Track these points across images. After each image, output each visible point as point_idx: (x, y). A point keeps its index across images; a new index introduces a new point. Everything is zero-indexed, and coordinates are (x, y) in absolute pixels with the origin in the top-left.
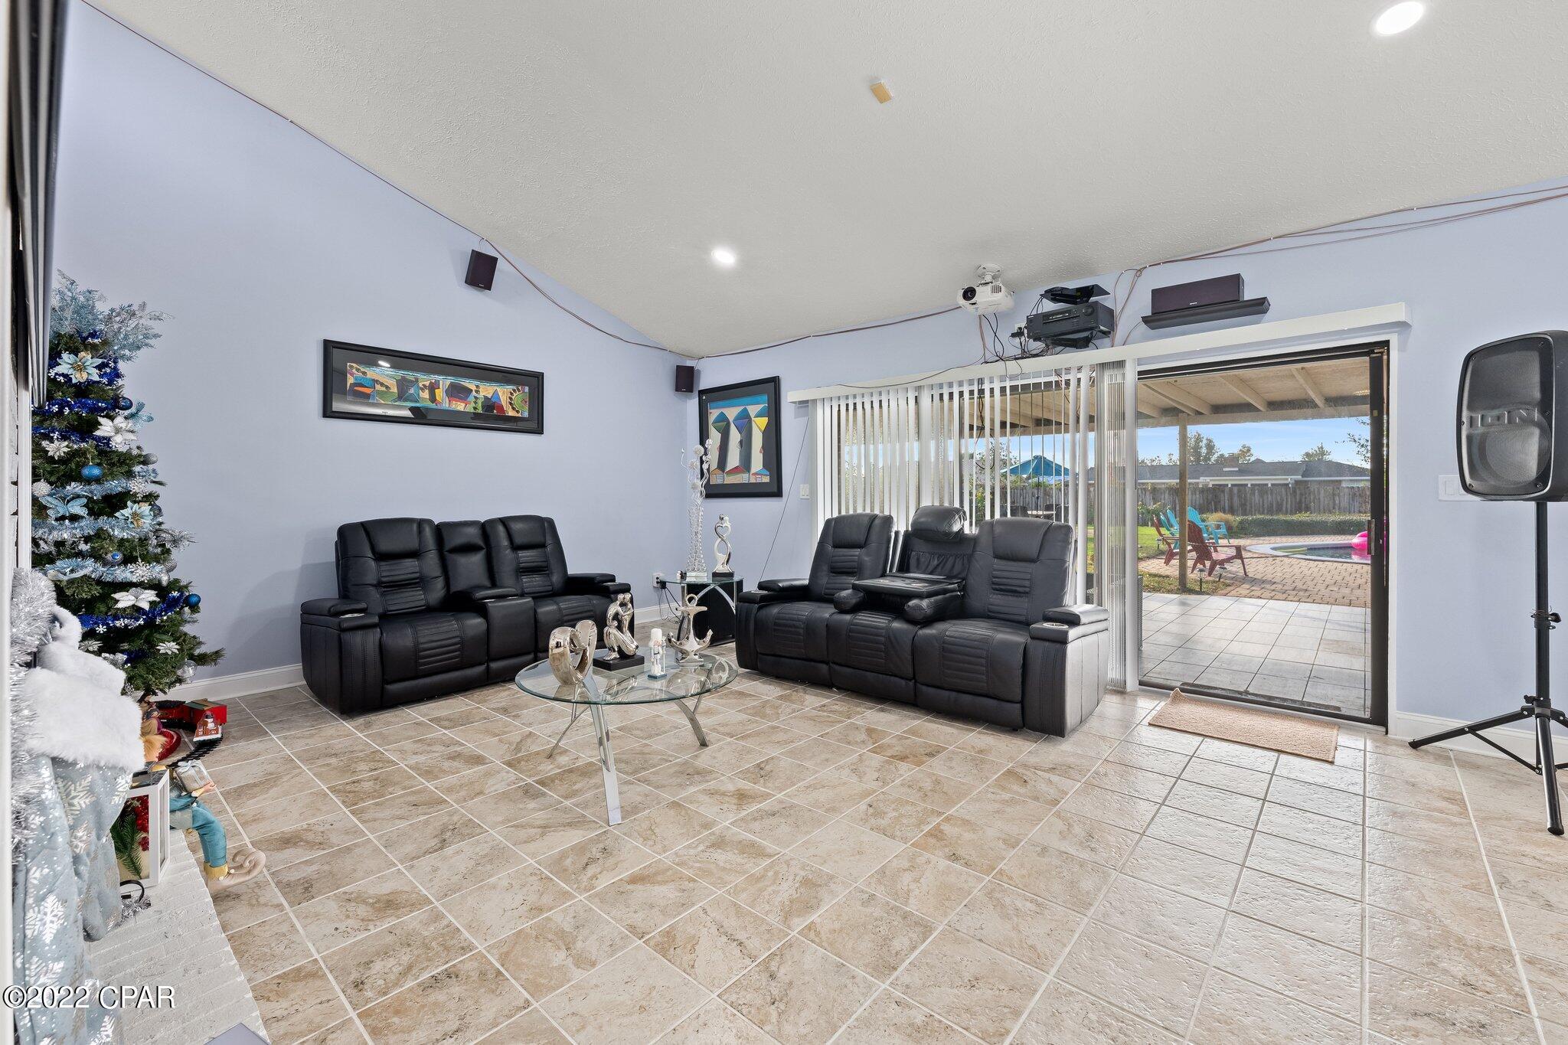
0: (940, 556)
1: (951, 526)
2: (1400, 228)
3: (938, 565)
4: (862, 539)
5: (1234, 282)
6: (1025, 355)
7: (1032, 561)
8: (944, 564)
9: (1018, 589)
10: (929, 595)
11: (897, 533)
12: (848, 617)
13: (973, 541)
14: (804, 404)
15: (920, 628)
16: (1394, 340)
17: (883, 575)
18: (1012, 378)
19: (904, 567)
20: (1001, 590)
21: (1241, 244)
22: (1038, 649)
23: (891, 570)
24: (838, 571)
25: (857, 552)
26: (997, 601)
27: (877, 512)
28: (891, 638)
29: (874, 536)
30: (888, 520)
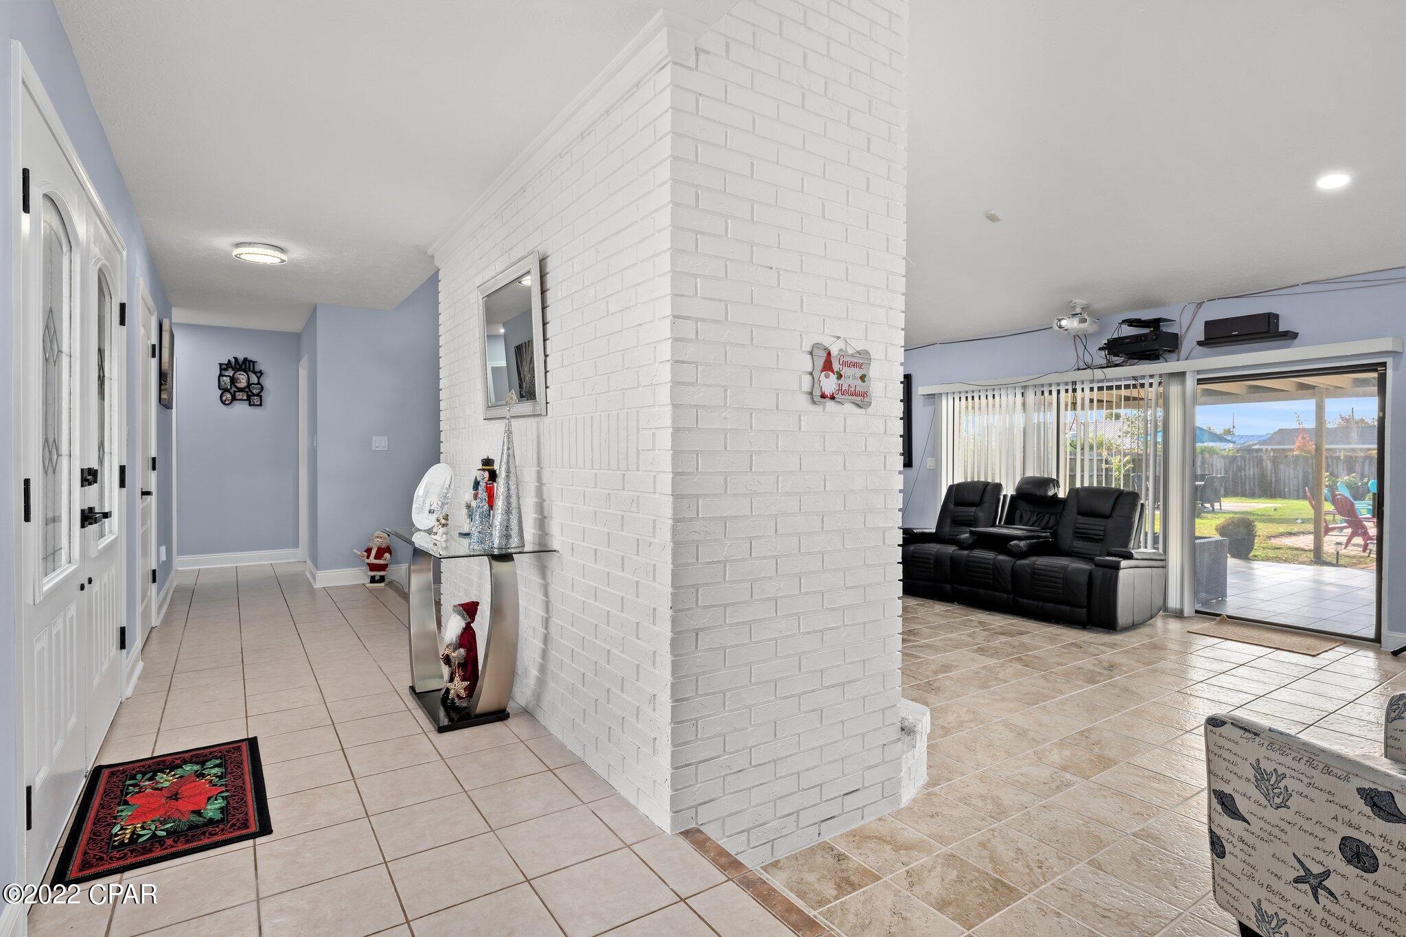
0: (1039, 513)
1: (1046, 491)
2: (1394, 281)
3: (1037, 520)
4: (977, 499)
5: (1272, 318)
6: (1110, 365)
7: (1106, 517)
8: (1041, 520)
9: (1096, 537)
10: (1026, 538)
11: (1005, 496)
12: (966, 552)
13: (1063, 502)
14: (932, 398)
15: (1018, 560)
16: (1390, 362)
17: (993, 525)
18: (1099, 381)
19: (1010, 521)
20: (1082, 538)
21: (1275, 288)
22: (1100, 572)
23: (1000, 522)
24: (959, 522)
25: (973, 509)
26: (1079, 545)
27: (990, 480)
28: (997, 568)
29: (987, 498)
30: (998, 487)
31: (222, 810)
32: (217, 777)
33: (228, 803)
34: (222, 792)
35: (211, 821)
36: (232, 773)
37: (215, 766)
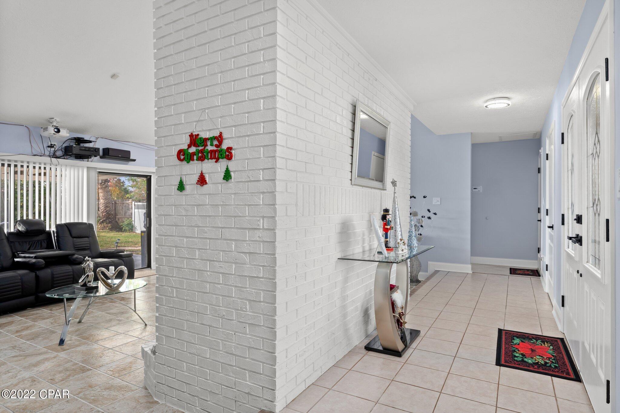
5: (128, 153)
6: (54, 156)
9: (86, 248)
21: (124, 141)
31: (514, 339)
32: (516, 352)
33: (512, 340)
34: (514, 345)
35: (518, 337)
36: (509, 351)
37: (517, 357)
